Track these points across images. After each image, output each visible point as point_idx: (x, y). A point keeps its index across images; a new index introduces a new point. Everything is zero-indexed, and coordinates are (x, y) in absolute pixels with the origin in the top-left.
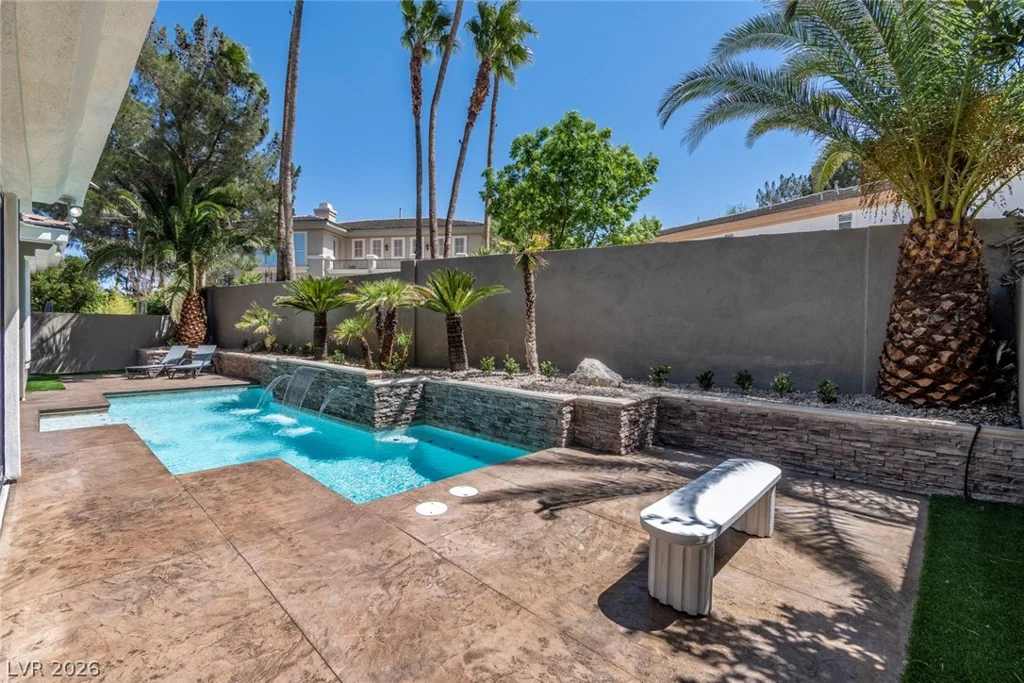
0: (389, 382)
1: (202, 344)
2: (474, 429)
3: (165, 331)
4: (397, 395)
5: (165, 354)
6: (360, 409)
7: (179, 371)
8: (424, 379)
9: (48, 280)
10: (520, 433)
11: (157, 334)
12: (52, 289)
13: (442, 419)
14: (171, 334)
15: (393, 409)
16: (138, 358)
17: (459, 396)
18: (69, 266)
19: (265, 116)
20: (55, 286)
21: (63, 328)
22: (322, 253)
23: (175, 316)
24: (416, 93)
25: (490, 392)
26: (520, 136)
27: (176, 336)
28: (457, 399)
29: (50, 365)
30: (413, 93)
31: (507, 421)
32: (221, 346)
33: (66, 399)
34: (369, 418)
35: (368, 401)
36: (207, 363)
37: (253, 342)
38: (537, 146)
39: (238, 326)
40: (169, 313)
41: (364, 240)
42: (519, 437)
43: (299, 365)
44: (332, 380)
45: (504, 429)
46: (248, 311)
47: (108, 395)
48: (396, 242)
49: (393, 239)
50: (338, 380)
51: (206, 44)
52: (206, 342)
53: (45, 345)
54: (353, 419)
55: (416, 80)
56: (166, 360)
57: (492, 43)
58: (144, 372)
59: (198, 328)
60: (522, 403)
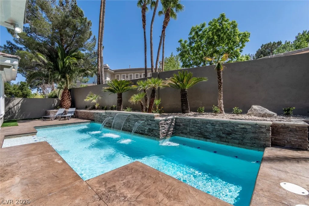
0: (164, 118)
1: (70, 108)
2: (206, 138)
3: (56, 104)
4: (167, 124)
5: (57, 112)
6: (151, 130)
7: (62, 117)
8: (175, 117)
9: (14, 89)
10: (238, 140)
11: (53, 105)
12: (15, 92)
13: (186, 133)
14: (58, 105)
15: (166, 130)
16: (46, 113)
17: (197, 123)
18: (22, 85)
19: (90, 30)
20: (16, 91)
21: (18, 104)
22: (106, 79)
23: (60, 98)
24: (144, 21)
25: (217, 122)
26: (194, 26)
27: (60, 105)
28: (195, 124)
29: (12, 117)
30: (143, 21)
31: (229, 134)
32: (77, 109)
33: (18, 130)
34: (157, 134)
35: (156, 127)
36: (73, 114)
37: (89, 106)
38: (200, 30)
39: (85, 100)
40: (58, 98)
41: (119, 75)
42: (237, 141)
43: (116, 113)
44: (134, 118)
45: (227, 138)
46: (89, 95)
47: (36, 127)
48: (130, 75)
49: (129, 74)
50: (137, 118)
51: (70, 4)
52: (71, 107)
53: (10, 110)
54: (146, 135)
55: (144, 16)
56: (57, 114)
57: (170, 4)
58: (49, 118)
59: (68, 102)
60: (239, 125)
